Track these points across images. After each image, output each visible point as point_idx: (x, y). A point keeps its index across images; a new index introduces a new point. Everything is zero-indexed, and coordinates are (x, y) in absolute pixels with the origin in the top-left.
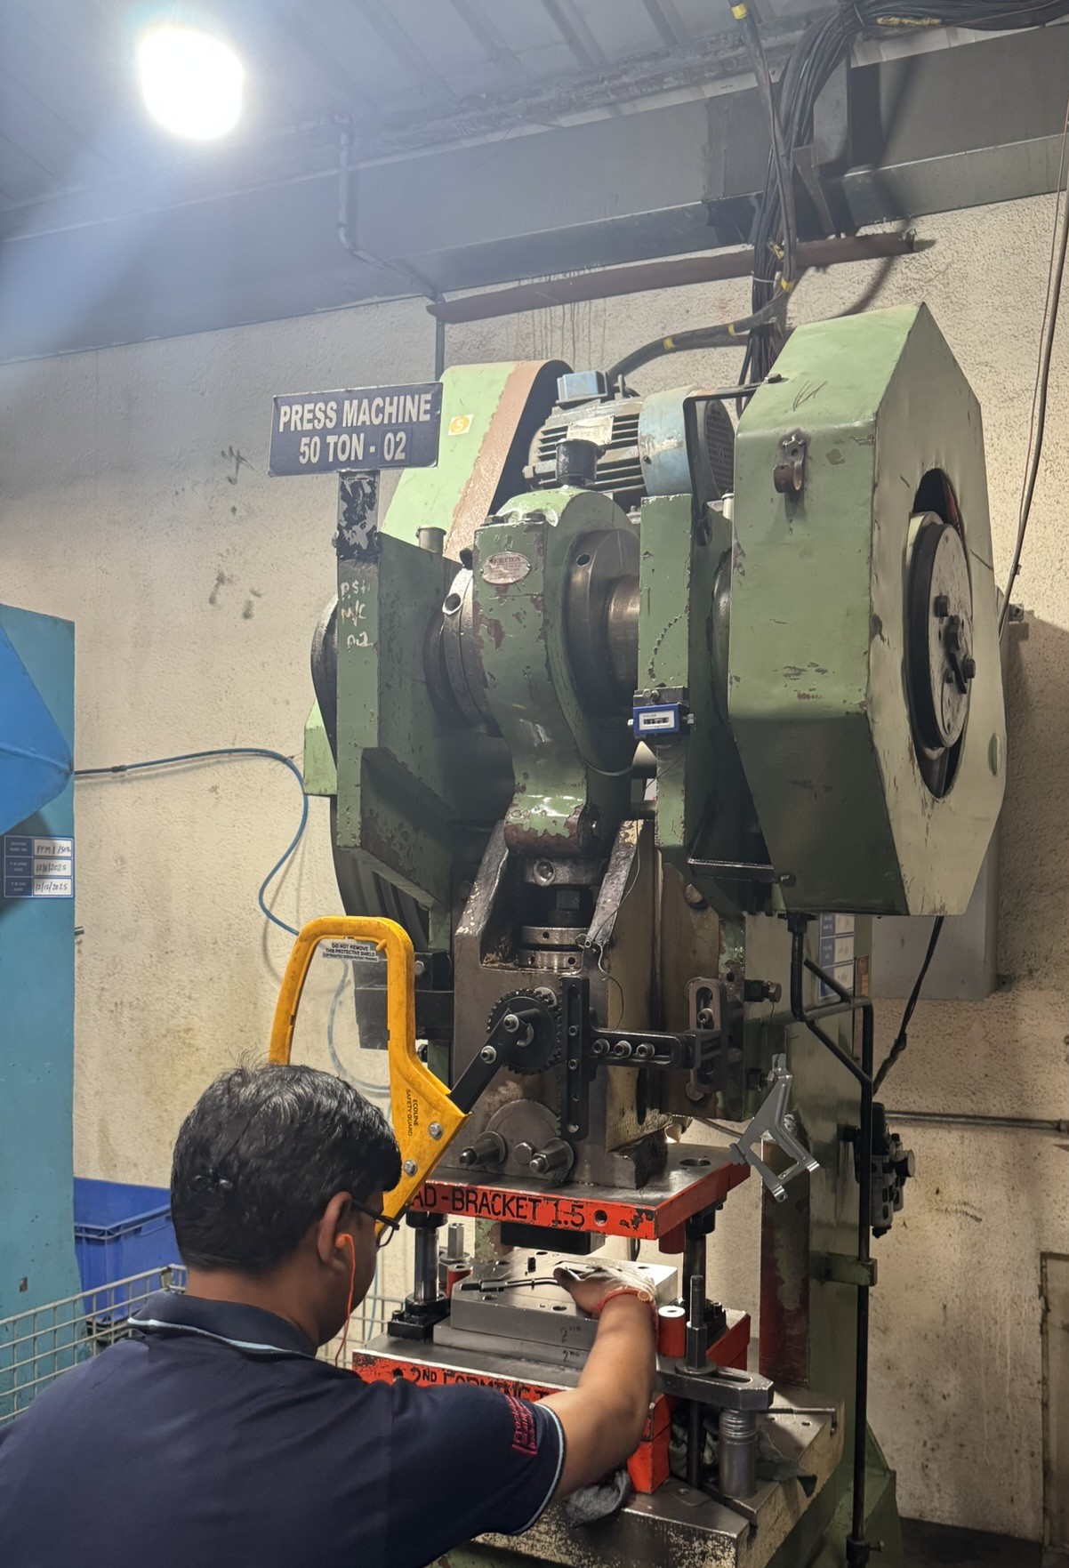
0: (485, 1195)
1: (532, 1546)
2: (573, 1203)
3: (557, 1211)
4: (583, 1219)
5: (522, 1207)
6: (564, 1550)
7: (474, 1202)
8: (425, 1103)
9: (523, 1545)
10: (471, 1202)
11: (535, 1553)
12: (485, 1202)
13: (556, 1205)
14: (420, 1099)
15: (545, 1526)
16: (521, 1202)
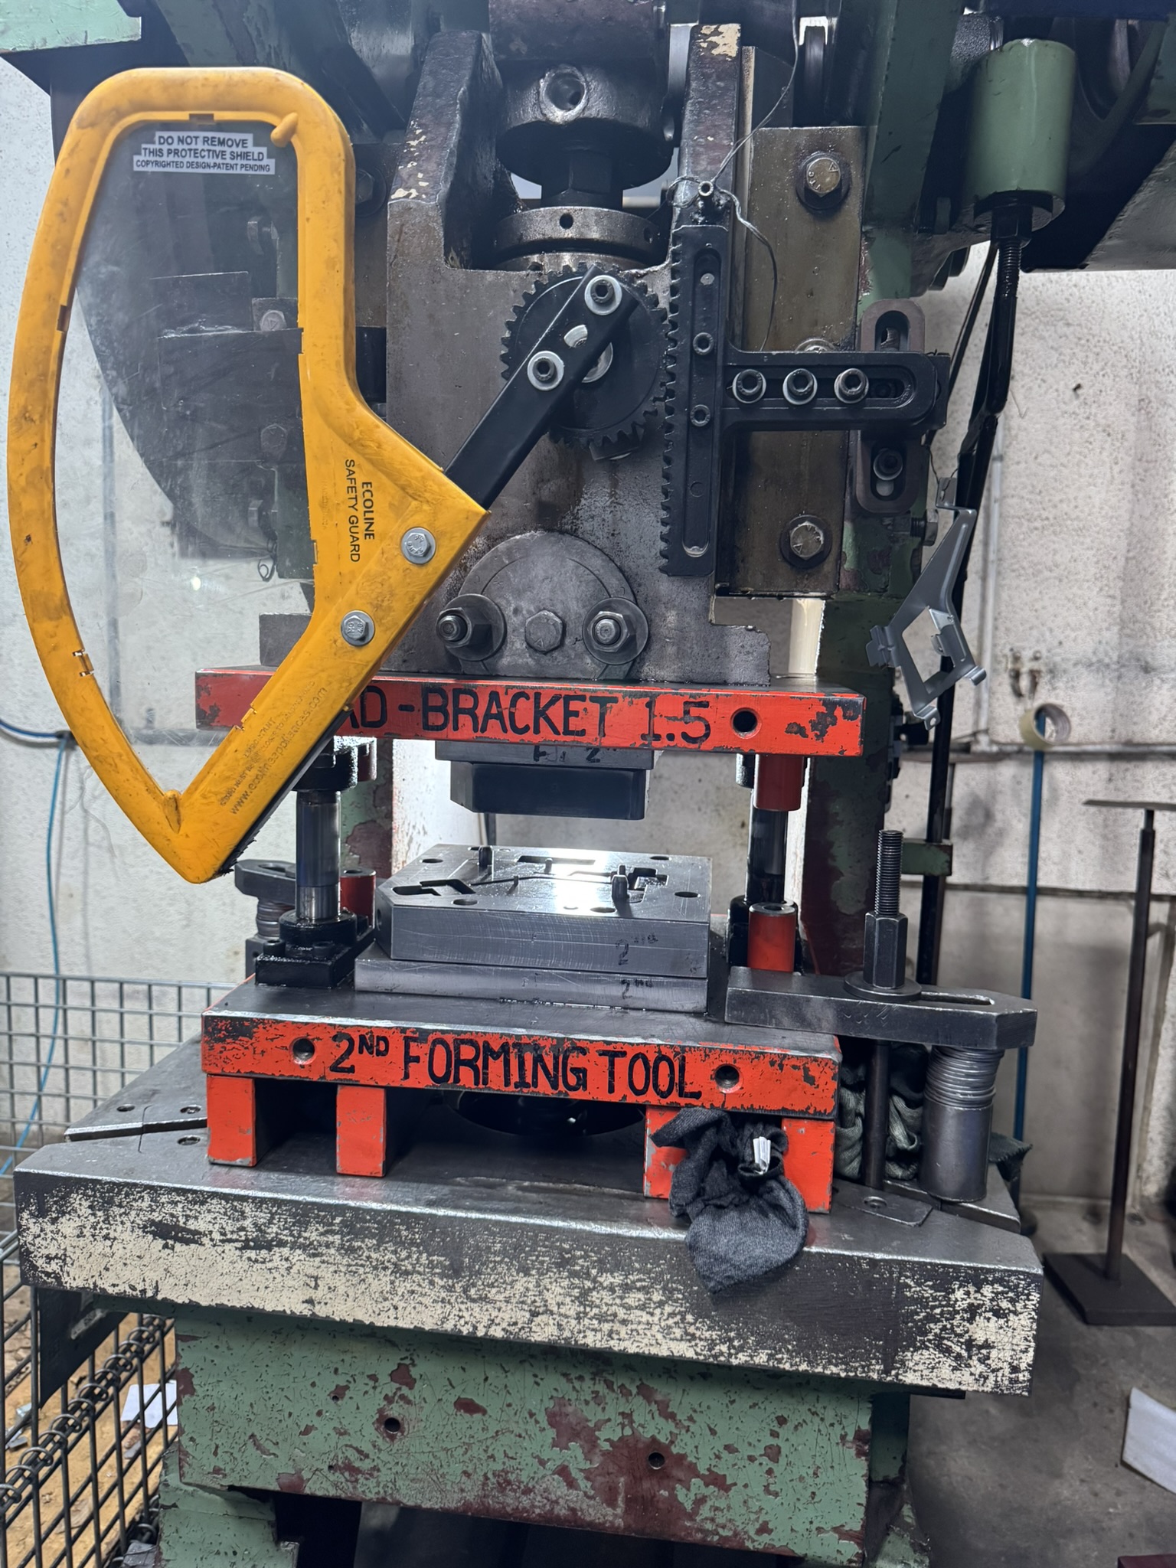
0: (494, 696)
1: (610, 1334)
2: (687, 699)
3: (651, 715)
4: (708, 727)
5: (576, 714)
6: (678, 1332)
7: (472, 712)
8: (392, 489)
9: (590, 1334)
10: (465, 711)
11: (616, 1345)
12: (494, 710)
13: (649, 705)
14: (380, 480)
15: (641, 1296)
16: (574, 705)
